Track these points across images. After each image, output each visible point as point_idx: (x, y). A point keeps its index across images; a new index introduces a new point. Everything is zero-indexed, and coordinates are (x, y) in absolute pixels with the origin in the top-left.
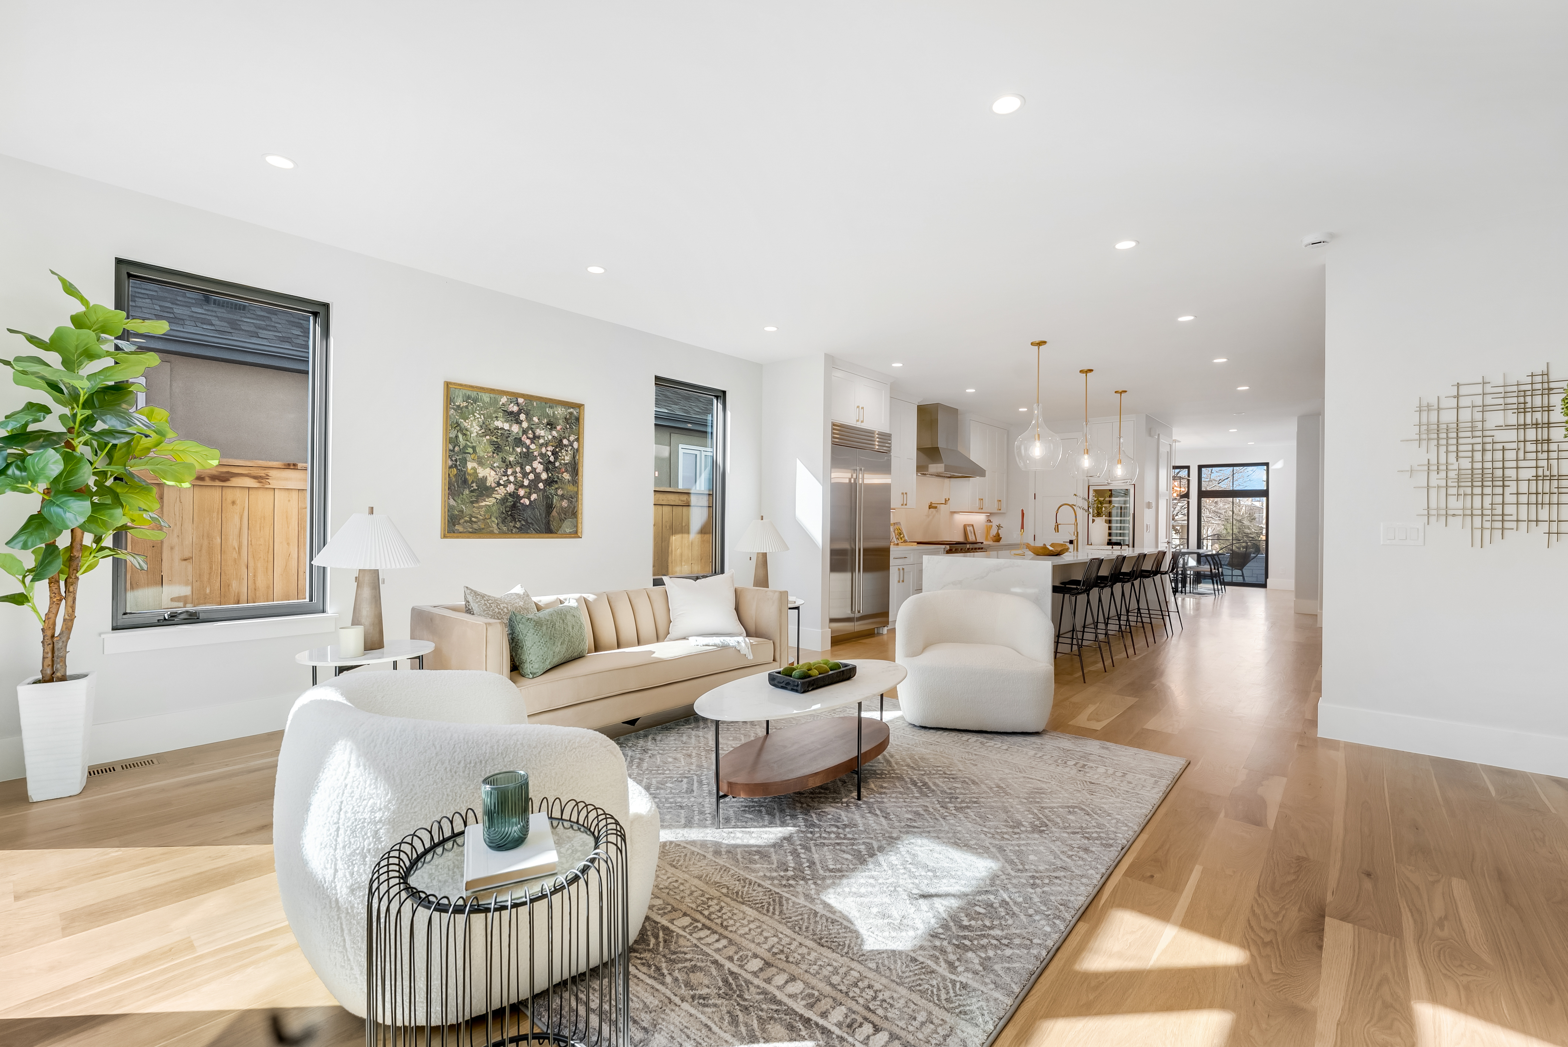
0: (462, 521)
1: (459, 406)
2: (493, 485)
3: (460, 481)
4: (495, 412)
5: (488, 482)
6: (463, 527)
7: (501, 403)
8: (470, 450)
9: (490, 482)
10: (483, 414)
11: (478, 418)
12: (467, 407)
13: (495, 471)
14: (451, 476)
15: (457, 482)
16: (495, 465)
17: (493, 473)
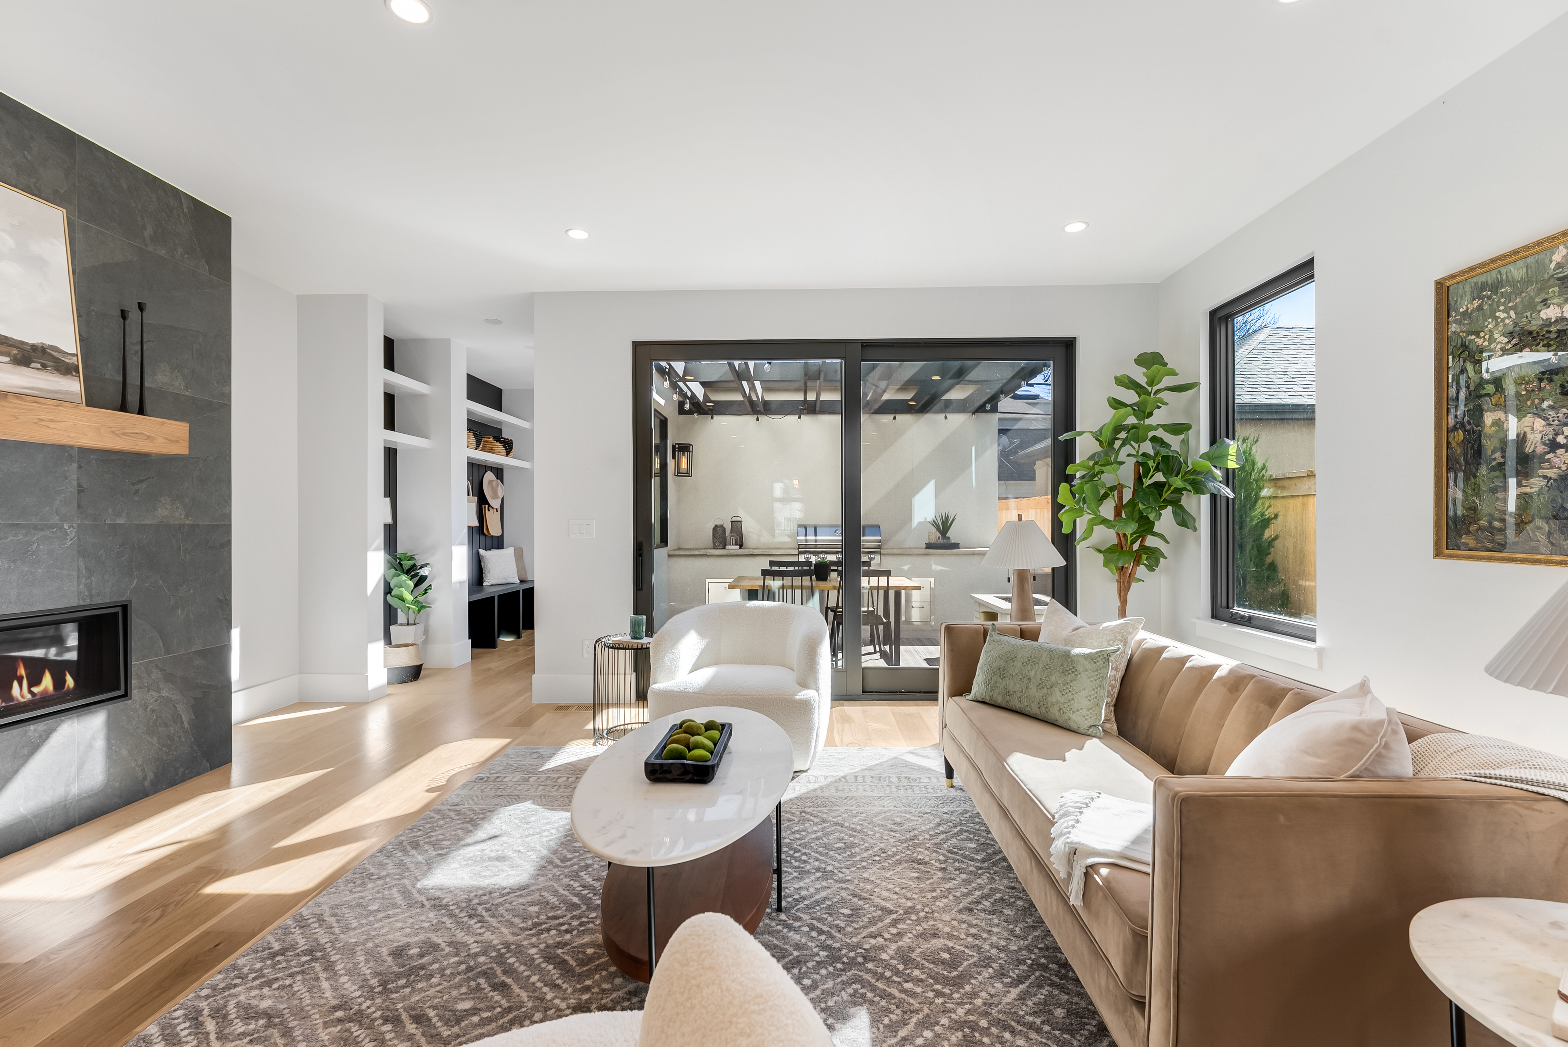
0: (1474, 527)
1: (1465, 313)
2: (1540, 449)
3: (1471, 452)
4: (1540, 291)
5: (1528, 444)
6: (1476, 539)
7: (1552, 266)
8: (1490, 389)
9: (1535, 443)
10: (1514, 308)
11: (1503, 320)
12: (1480, 308)
13: (1546, 419)
14: (1454, 445)
15: (1465, 454)
16: (1545, 405)
17: (1539, 424)
